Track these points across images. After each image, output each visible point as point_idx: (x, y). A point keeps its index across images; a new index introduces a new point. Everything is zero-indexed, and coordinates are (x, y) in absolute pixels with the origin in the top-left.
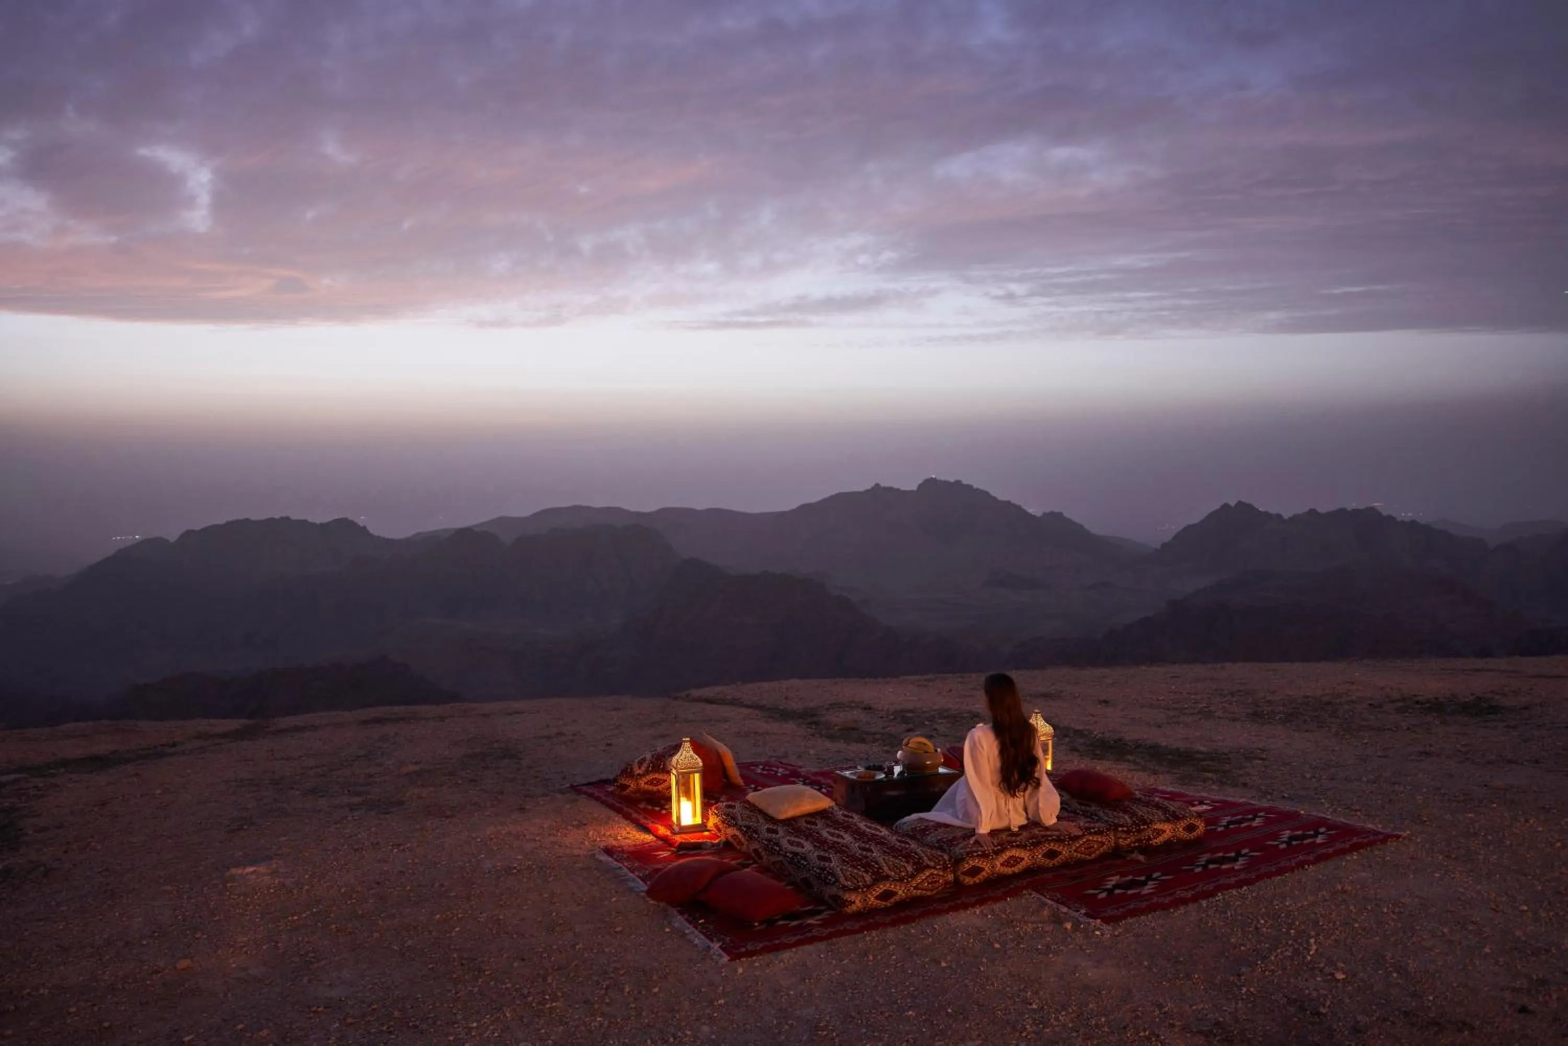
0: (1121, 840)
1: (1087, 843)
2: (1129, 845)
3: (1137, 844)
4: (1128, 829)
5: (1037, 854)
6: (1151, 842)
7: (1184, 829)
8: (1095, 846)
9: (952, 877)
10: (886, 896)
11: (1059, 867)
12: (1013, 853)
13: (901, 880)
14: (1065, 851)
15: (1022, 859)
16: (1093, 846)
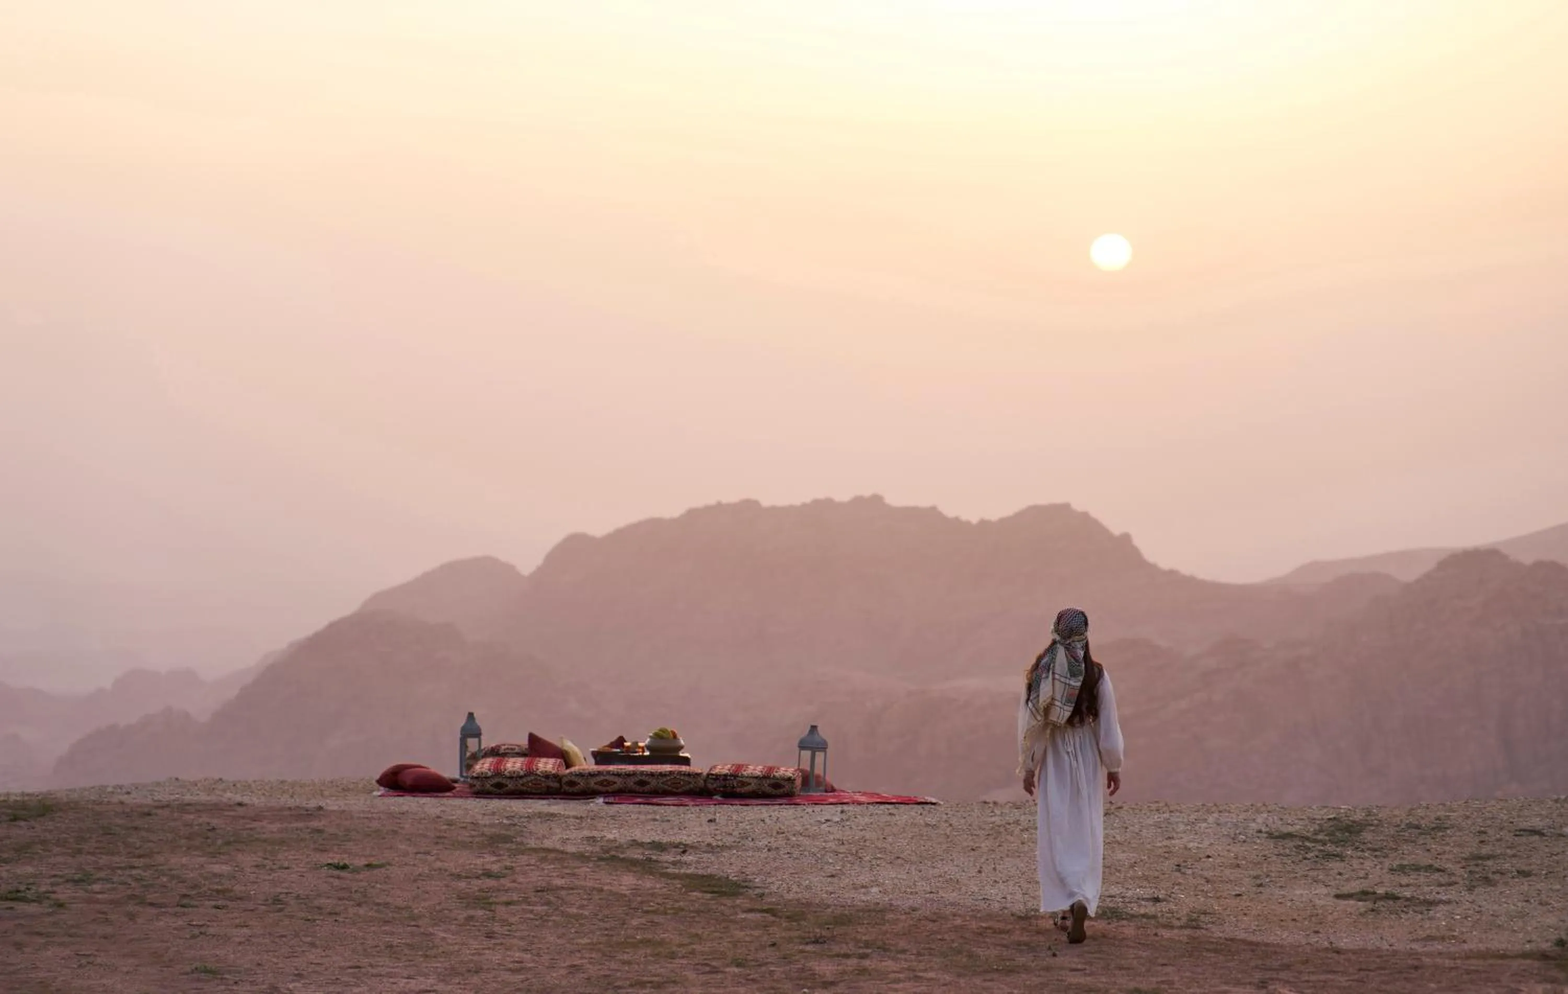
7: (769, 786)
8: (682, 783)
9: (556, 785)
10: (499, 785)
11: (647, 793)
12: (607, 777)
13: (511, 778)
14: (653, 782)
15: (615, 783)
16: (679, 783)
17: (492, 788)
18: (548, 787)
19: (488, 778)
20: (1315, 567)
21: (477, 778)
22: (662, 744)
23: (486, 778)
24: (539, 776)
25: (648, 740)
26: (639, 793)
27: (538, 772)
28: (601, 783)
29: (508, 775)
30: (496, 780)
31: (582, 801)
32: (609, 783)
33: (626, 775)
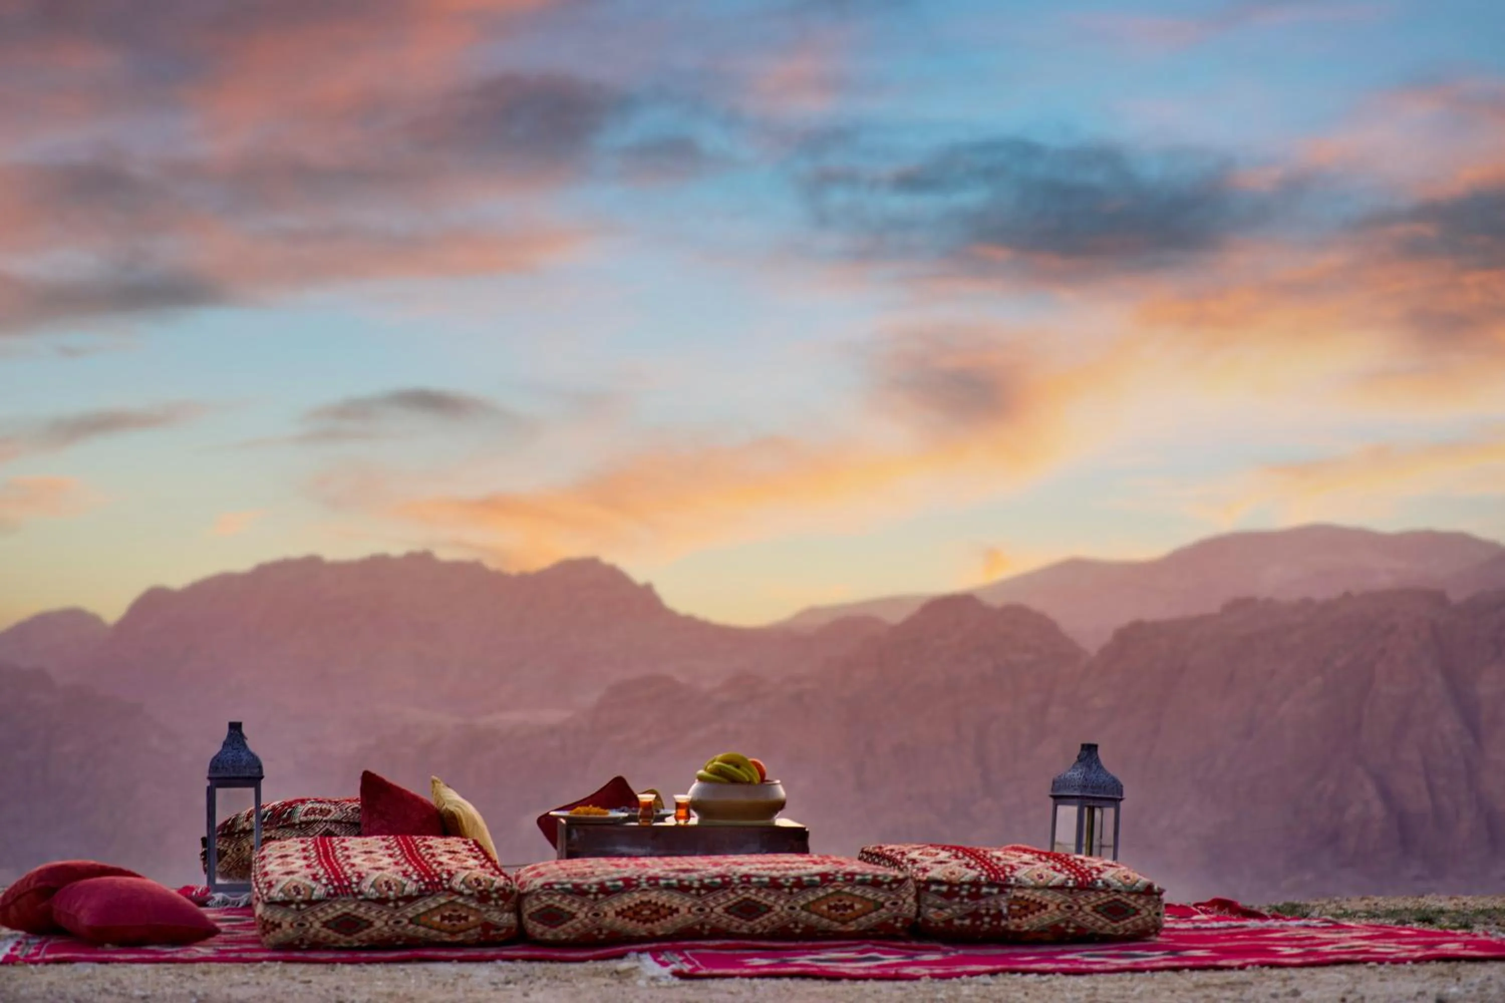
0: (932, 910)
1: (837, 897)
2: (949, 922)
3: (967, 922)
4: (950, 890)
5: (712, 904)
6: (1003, 923)
7: (1095, 909)
8: (857, 906)
9: (507, 919)
10: (347, 924)
11: (761, 937)
12: (653, 896)
13: (382, 901)
14: (780, 906)
15: (674, 911)
16: (852, 907)
17: (325, 932)
18: (487, 926)
19: (319, 901)
20: (813, 611)
21: (284, 904)
22: (737, 796)
23: (310, 903)
24: (461, 894)
25: (696, 785)
26: (743, 936)
27: (456, 883)
28: (634, 913)
29: (372, 893)
30: (338, 909)
31: (590, 965)
32: (659, 912)
33: (703, 886)
